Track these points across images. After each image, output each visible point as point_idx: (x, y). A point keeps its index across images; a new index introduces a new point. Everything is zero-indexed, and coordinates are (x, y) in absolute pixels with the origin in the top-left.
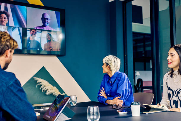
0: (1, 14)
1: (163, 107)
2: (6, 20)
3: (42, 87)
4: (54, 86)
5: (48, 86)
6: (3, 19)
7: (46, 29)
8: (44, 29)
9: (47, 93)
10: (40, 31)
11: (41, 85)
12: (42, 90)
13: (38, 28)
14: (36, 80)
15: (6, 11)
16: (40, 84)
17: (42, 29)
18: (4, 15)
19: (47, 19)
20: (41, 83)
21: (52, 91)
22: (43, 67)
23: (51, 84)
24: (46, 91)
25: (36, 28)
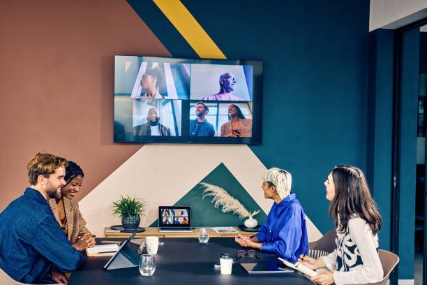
3: (215, 199)
4: (235, 198)
5: (223, 198)
7: (226, 98)
8: (221, 98)
9: (224, 211)
10: (216, 104)
11: (213, 197)
12: (216, 204)
13: (210, 99)
14: (205, 186)
16: (210, 194)
17: (219, 99)
20: (211, 192)
21: (233, 207)
22: (222, 165)
23: (231, 195)
24: (221, 206)
25: (206, 99)
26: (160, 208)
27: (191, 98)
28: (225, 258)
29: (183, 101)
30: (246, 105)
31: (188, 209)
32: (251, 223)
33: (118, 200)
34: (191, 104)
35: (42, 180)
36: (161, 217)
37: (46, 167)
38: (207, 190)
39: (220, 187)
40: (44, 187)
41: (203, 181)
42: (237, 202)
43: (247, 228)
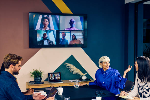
0: (44, 19)
1: (128, 97)
2: (48, 22)
3: (70, 69)
4: (78, 69)
6: (46, 22)
7: (73, 29)
9: (74, 73)
10: (70, 32)
11: (69, 68)
12: (70, 71)
13: (67, 30)
15: (48, 17)
17: (70, 30)
18: (47, 20)
19: (74, 22)
20: (69, 66)
21: (77, 72)
22: (72, 56)
23: (76, 67)
24: (73, 72)
25: (65, 30)
26: (49, 73)
27: (60, 29)
28: (98, 97)
29: (57, 31)
30: (81, 32)
31: (60, 73)
32: (84, 78)
33: (32, 71)
34: (60, 32)
35: (12, 67)
36: (49, 77)
37: (14, 61)
38: (67, 65)
39: (72, 64)
40: (12, 70)
41: (65, 62)
42: (79, 70)
43: (83, 80)
